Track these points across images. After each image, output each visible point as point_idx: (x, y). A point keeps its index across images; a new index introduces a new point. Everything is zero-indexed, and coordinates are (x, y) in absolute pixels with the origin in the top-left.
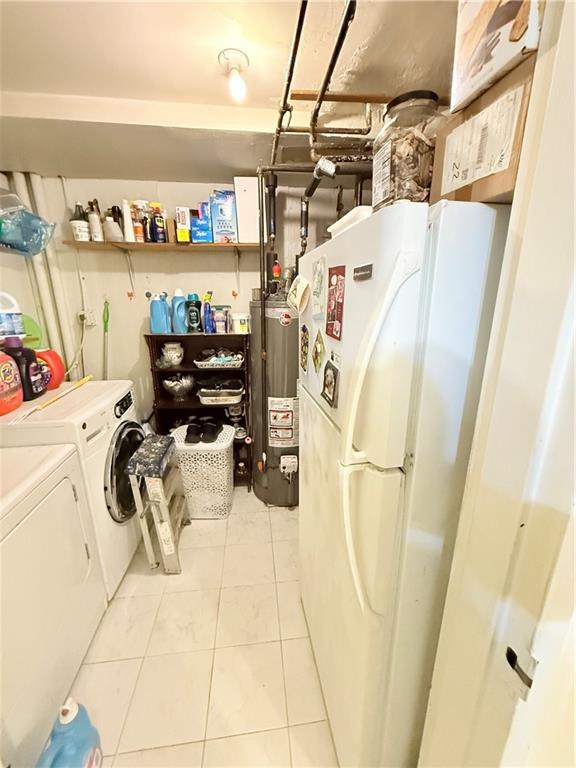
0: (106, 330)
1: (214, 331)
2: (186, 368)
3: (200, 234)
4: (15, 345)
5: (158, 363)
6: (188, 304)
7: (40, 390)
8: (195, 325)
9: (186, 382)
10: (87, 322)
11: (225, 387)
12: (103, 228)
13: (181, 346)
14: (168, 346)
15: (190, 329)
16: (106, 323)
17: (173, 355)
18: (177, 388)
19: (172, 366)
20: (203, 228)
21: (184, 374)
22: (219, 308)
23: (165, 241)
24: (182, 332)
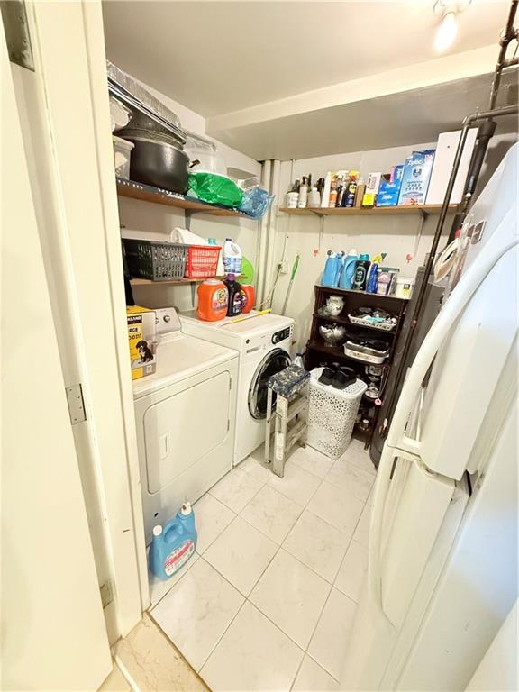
0: (292, 278)
1: (375, 291)
2: (342, 320)
3: (385, 197)
4: (231, 279)
5: (320, 310)
6: (358, 264)
7: (237, 311)
8: (359, 283)
9: (338, 332)
10: (282, 270)
11: (370, 346)
12: (308, 197)
13: (343, 300)
14: (332, 298)
15: (354, 286)
16: (294, 272)
17: (334, 306)
18: (329, 335)
19: (330, 315)
20: (391, 192)
21: (339, 325)
22: (385, 270)
23: (352, 205)
24: (346, 288)
